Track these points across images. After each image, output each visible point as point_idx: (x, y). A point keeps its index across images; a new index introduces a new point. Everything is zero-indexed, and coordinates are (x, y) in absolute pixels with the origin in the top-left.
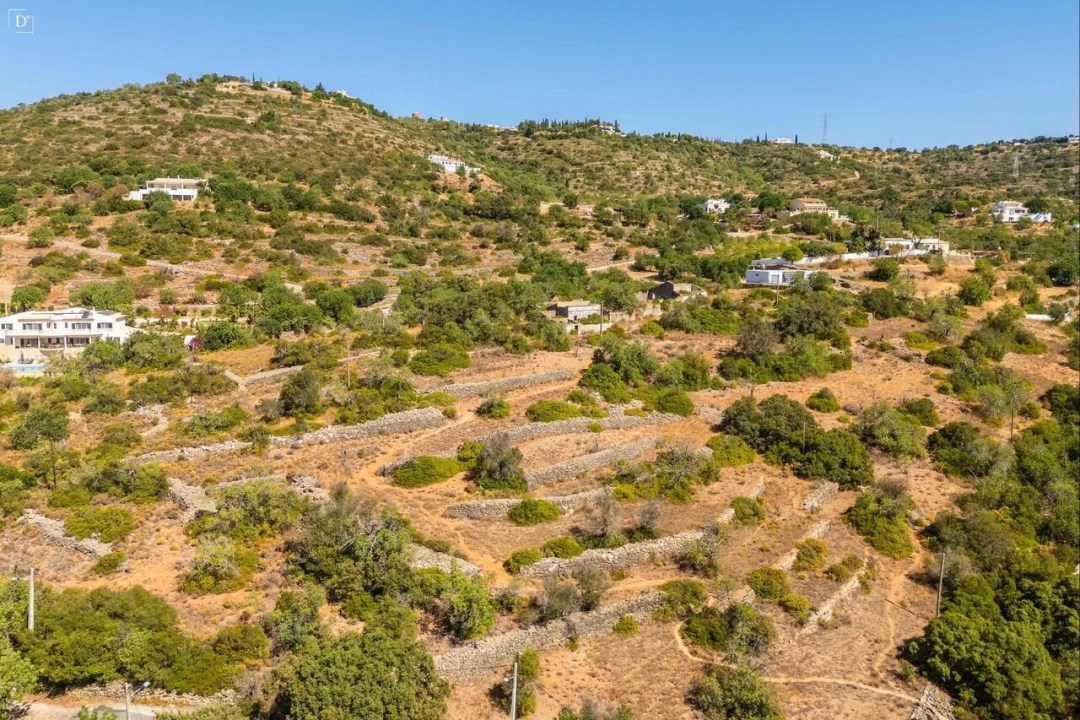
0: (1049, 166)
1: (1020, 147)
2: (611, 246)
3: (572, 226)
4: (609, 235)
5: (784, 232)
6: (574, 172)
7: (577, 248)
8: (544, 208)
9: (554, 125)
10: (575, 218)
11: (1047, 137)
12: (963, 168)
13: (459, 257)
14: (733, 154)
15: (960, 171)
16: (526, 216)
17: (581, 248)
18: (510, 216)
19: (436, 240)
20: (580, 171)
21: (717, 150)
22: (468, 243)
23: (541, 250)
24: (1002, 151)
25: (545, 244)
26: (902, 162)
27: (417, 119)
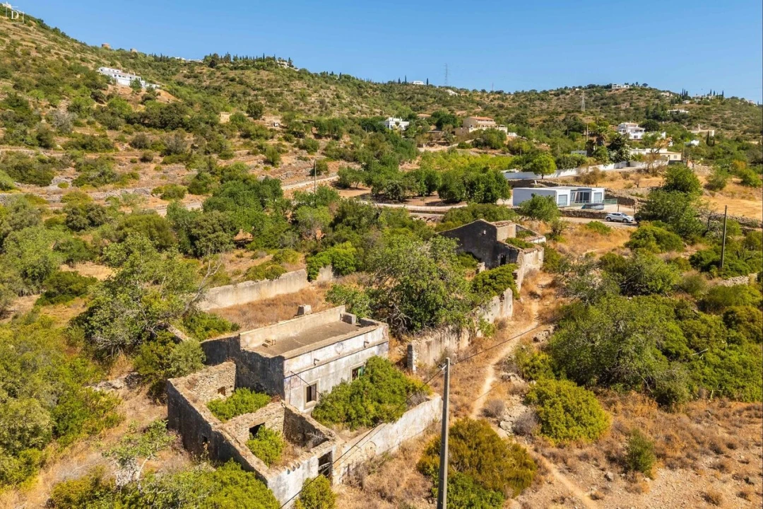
0: (604, 104)
1: (580, 91)
2: (305, 159)
3: (258, 136)
4: (303, 148)
5: (468, 147)
6: (256, 95)
7: (266, 162)
8: (224, 118)
9: (235, 59)
10: (262, 128)
11: (597, 85)
12: (545, 106)
13: (103, 174)
14: (383, 91)
15: (543, 107)
16: (203, 125)
17: (271, 162)
18: (184, 126)
19: (76, 152)
20: (261, 95)
21: (371, 88)
22: (124, 157)
23: (222, 163)
24: (568, 94)
25: (226, 157)
26: (503, 100)
27: (106, 48)
